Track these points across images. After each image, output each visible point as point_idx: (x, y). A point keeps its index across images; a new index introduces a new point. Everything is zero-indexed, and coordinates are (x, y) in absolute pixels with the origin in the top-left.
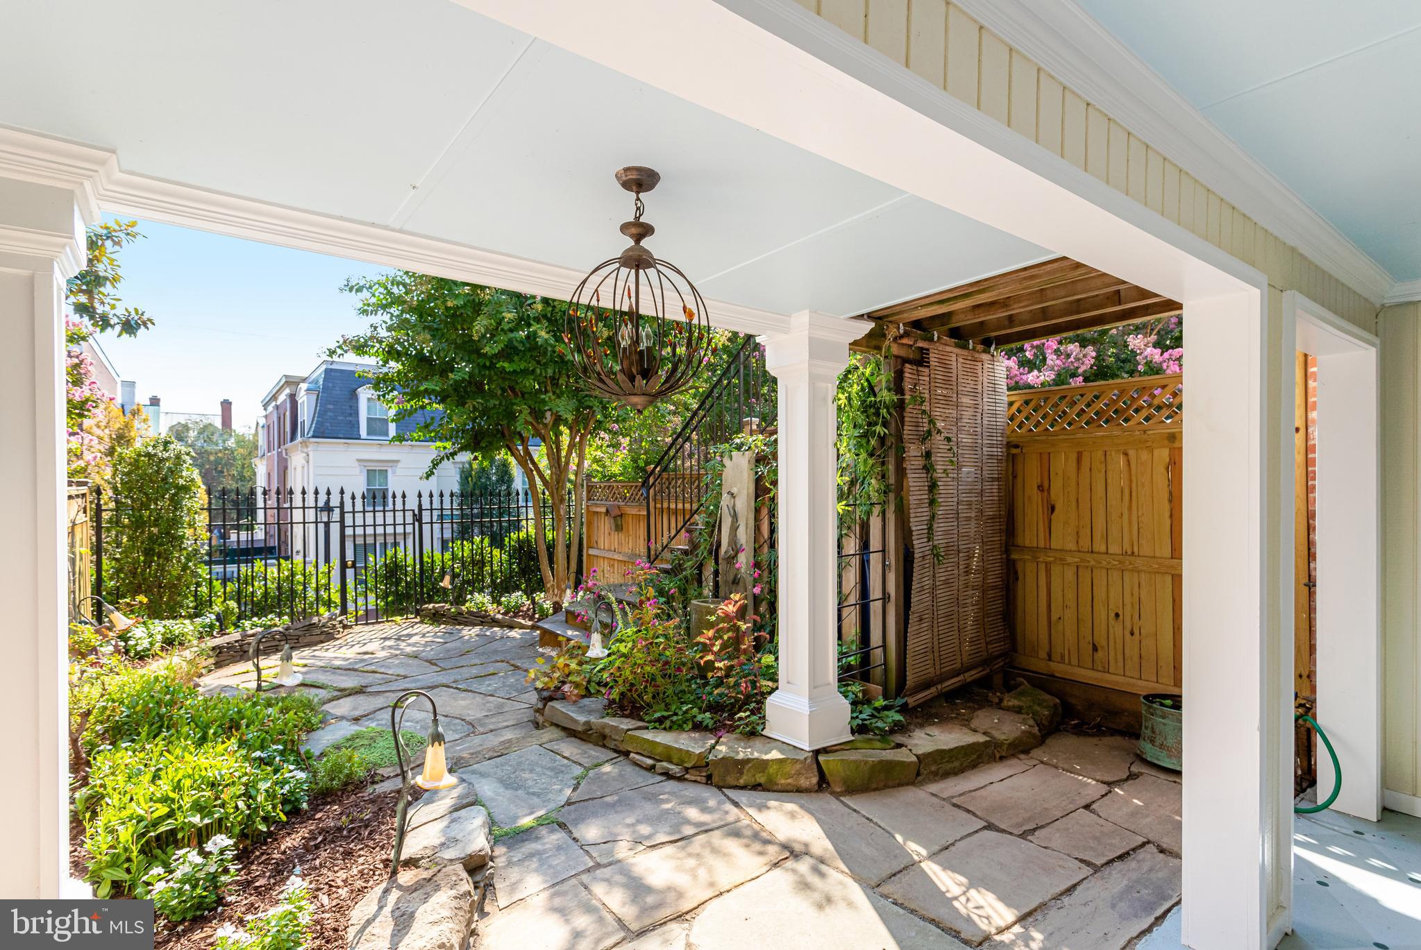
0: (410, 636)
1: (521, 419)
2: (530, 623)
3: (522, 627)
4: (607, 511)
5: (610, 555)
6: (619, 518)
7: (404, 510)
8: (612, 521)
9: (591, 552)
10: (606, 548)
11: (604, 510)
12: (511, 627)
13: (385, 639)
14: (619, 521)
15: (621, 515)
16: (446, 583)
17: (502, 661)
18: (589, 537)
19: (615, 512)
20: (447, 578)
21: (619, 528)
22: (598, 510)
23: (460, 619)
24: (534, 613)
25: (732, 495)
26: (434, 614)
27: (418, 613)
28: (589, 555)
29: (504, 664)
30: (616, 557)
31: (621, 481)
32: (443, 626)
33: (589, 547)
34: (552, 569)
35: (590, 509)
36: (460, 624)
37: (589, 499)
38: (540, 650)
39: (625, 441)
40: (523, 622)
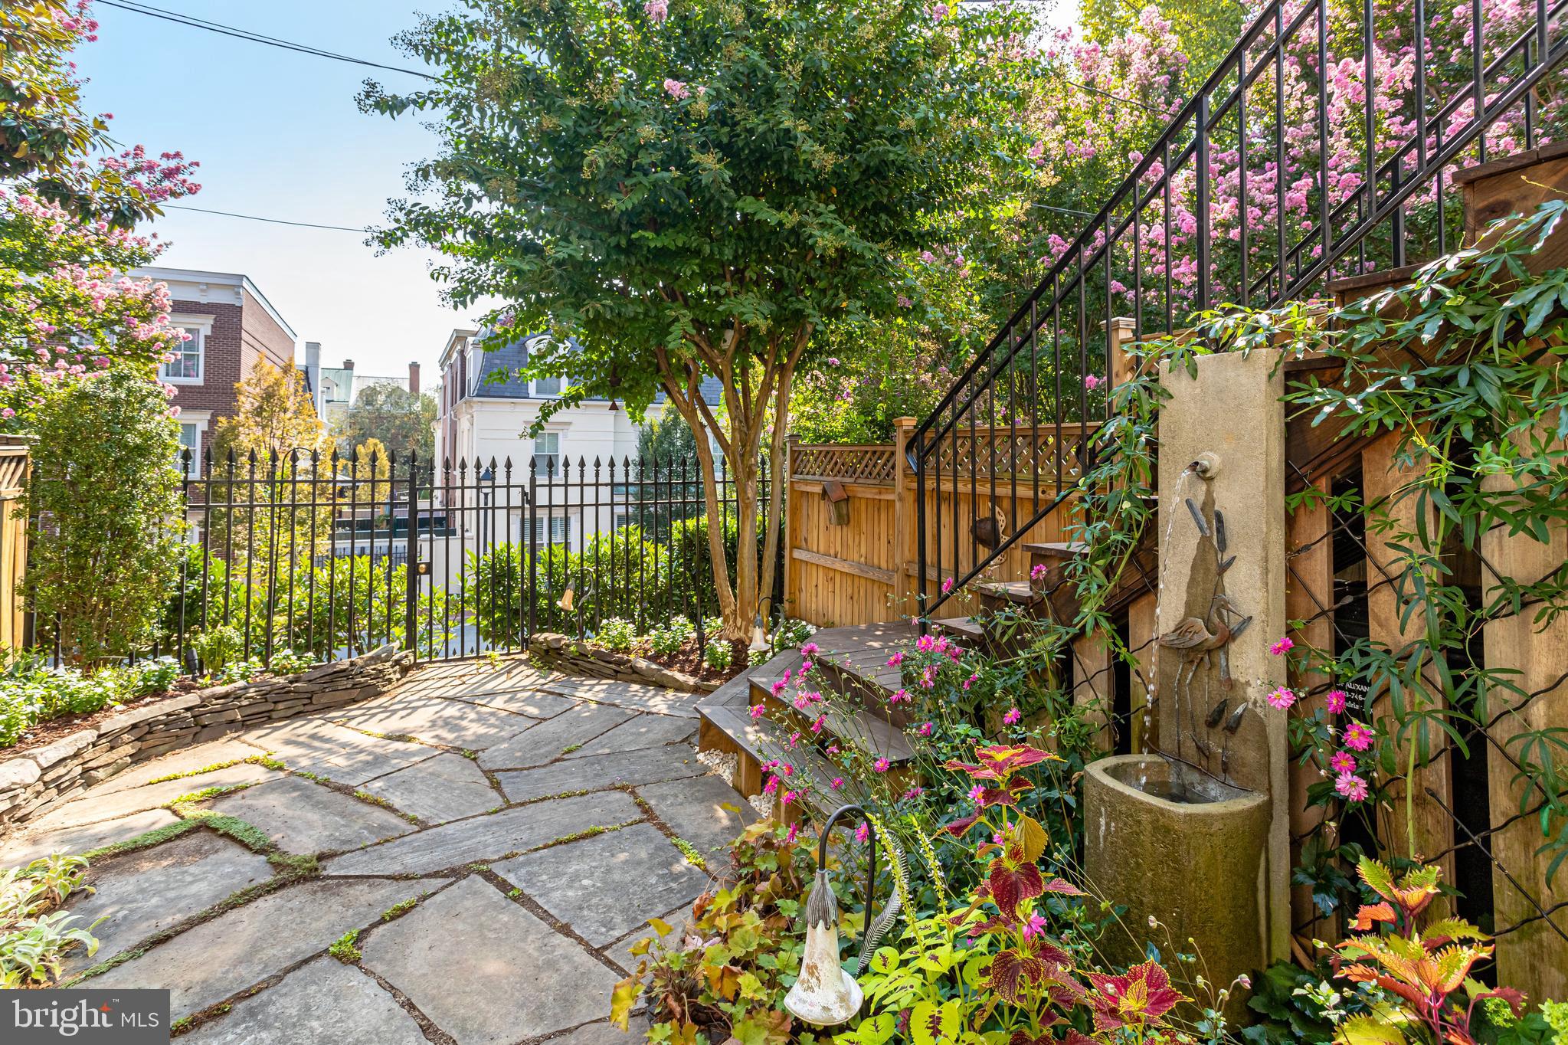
0: (493, 694)
1: (676, 330)
2: (692, 681)
3: (680, 688)
4: (825, 492)
5: (828, 562)
6: (843, 505)
7: (508, 487)
8: (832, 508)
9: (797, 554)
10: (822, 549)
11: (818, 489)
12: (661, 686)
13: (452, 700)
14: (843, 510)
15: (847, 500)
16: (566, 602)
17: (623, 789)
18: (793, 530)
19: (836, 494)
20: (569, 594)
21: (843, 520)
22: (809, 489)
23: (583, 666)
24: (701, 661)
25: (1201, 472)
26: (547, 651)
27: (526, 643)
28: (793, 560)
29: (626, 796)
30: (838, 566)
31: (845, 444)
32: (556, 674)
33: (793, 547)
34: (733, 585)
35: (797, 487)
36: (581, 673)
37: (794, 472)
38: (701, 757)
39: (850, 384)
40: (679, 676)
